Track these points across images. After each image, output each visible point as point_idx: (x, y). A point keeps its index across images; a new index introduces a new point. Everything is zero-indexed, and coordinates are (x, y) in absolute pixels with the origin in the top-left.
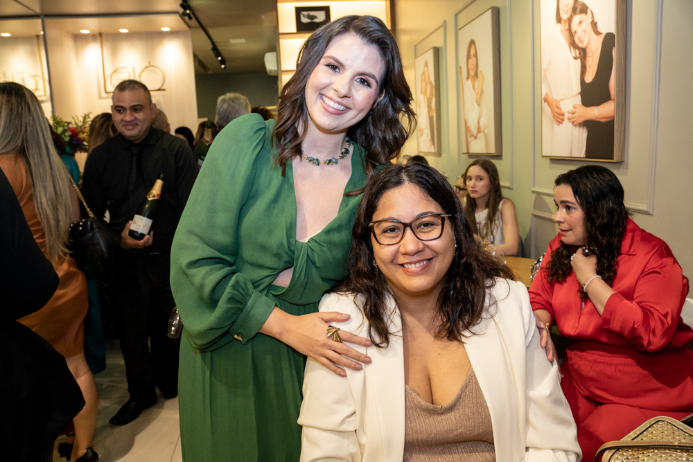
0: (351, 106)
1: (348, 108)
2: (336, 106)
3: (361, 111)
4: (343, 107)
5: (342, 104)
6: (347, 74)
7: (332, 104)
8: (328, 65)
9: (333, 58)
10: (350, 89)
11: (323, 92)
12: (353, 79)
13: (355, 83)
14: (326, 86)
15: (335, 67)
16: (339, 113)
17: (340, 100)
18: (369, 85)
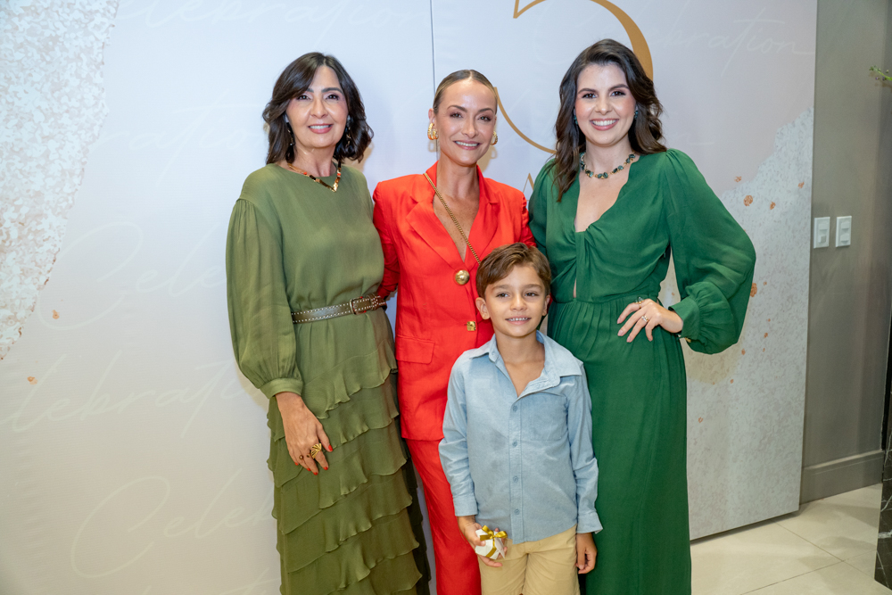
0: (617, 117)
1: (617, 120)
2: (606, 123)
3: (626, 117)
4: (611, 122)
5: (610, 119)
6: (603, 94)
7: (602, 123)
8: (585, 96)
9: (584, 90)
10: (608, 105)
11: (591, 119)
12: (607, 96)
13: (611, 98)
14: (591, 113)
15: (591, 94)
16: (610, 127)
17: (605, 117)
18: (623, 94)
